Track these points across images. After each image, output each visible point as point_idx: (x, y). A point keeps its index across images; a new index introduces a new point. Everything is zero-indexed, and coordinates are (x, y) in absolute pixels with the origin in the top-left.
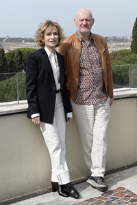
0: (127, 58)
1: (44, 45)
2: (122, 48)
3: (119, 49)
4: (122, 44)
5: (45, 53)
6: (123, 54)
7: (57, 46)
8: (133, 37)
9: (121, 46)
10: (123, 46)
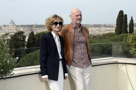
0: (113, 38)
1: (51, 30)
2: (110, 32)
3: (107, 32)
4: (109, 29)
5: (52, 35)
6: (110, 35)
7: (60, 31)
8: (117, 24)
9: (109, 30)
10: (110, 30)
